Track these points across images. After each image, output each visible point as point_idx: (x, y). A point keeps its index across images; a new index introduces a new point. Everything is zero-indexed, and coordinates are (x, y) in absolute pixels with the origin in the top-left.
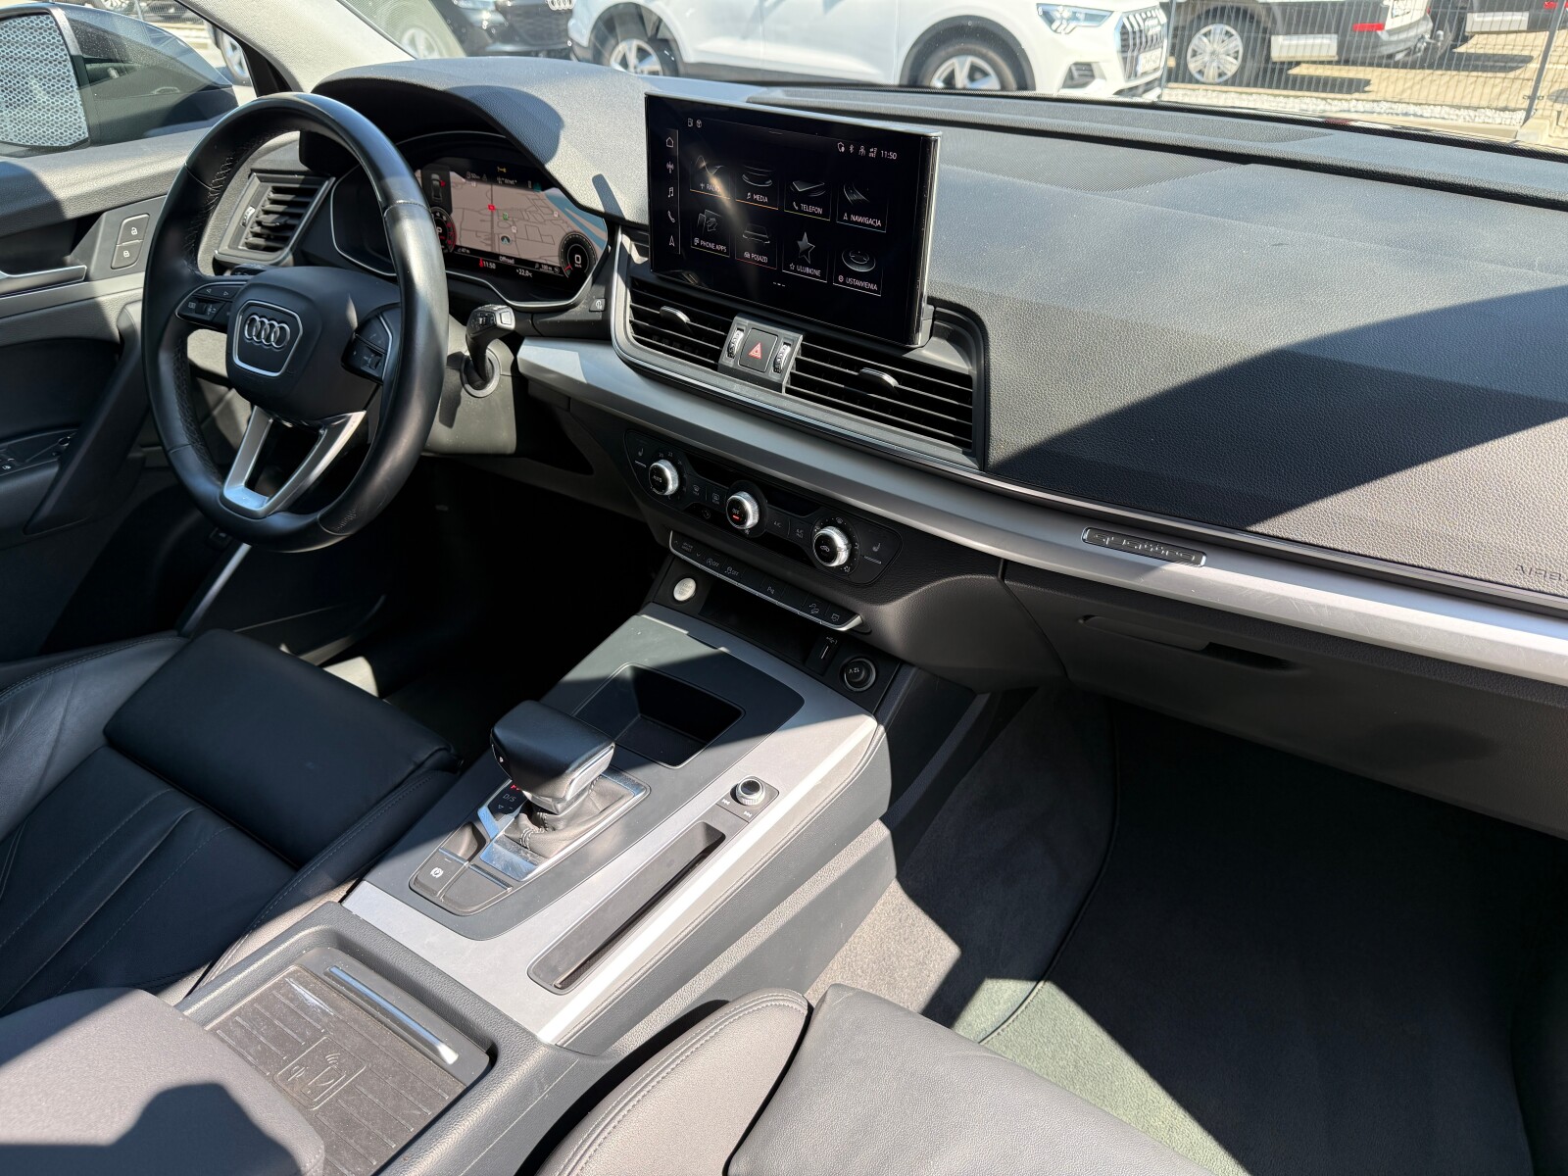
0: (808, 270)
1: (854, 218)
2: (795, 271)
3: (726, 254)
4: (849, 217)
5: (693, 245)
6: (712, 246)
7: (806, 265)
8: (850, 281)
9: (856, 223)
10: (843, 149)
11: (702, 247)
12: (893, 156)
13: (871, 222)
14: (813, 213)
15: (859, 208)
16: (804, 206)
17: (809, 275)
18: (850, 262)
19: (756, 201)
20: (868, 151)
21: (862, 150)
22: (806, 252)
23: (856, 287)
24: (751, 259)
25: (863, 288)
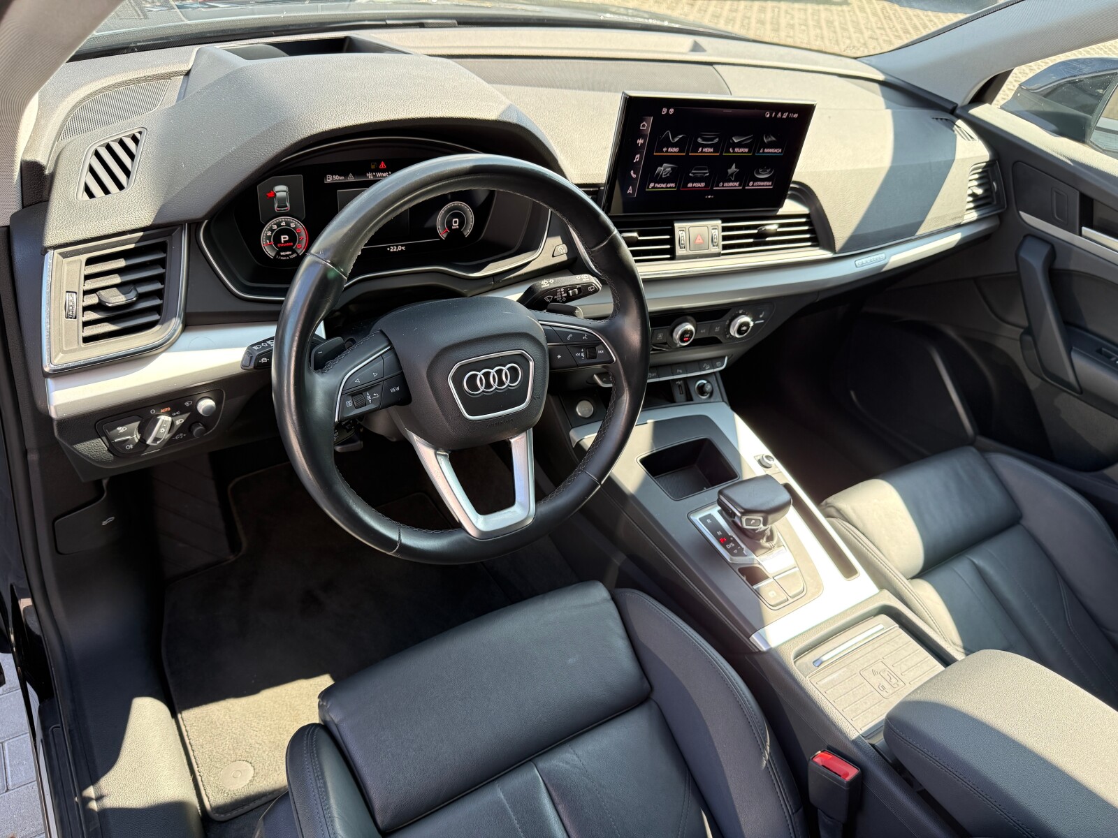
0: (731, 184)
1: (766, 151)
2: (723, 186)
3: (675, 188)
4: (764, 150)
5: (648, 188)
6: (664, 185)
7: (730, 181)
8: (756, 184)
9: (768, 153)
10: (768, 116)
11: (656, 188)
12: (796, 116)
13: (776, 151)
14: (742, 152)
15: (771, 145)
16: (737, 150)
17: (732, 186)
18: (758, 173)
19: (704, 152)
20: (782, 115)
21: (779, 115)
22: (732, 175)
23: (760, 186)
24: (692, 187)
25: (764, 186)
